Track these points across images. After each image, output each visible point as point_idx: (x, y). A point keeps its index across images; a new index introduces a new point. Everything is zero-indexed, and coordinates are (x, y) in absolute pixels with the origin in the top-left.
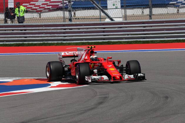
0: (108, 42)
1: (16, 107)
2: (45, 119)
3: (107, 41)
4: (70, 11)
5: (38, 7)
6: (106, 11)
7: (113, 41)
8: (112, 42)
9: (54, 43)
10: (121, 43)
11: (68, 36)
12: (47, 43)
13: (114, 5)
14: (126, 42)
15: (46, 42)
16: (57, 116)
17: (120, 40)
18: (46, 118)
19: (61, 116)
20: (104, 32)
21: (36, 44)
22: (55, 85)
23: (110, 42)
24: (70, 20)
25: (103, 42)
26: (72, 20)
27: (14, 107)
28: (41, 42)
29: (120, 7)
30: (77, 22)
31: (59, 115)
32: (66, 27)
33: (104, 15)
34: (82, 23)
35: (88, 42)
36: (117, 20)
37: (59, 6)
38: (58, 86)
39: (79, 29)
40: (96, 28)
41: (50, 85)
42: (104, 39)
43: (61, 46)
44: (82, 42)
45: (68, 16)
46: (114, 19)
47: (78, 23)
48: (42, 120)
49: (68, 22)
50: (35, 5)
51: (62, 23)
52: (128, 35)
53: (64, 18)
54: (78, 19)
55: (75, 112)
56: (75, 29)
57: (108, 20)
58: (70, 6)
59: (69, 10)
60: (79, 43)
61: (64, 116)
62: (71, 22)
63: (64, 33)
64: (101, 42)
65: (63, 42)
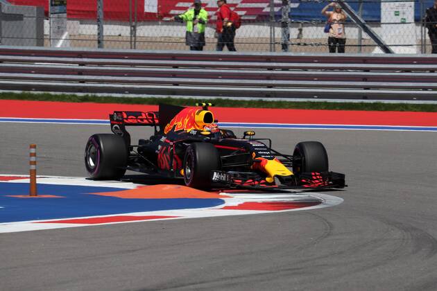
0: (374, 104)
1: (134, 251)
2: (198, 286)
3: (372, 101)
4: (284, 25)
5: (214, 12)
6: (375, 30)
7: (386, 101)
8: (384, 104)
9: (244, 101)
10: (405, 107)
11: (280, 86)
12: (225, 100)
13: (397, 14)
14: (418, 105)
15: (224, 98)
16: (226, 278)
17: (405, 102)
18: (201, 283)
19: (236, 281)
20: (365, 79)
22: (236, 204)
23: (380, 104)
24: (285, 47)
25: (362, 103)
26: (290, 47)
27: (129, 251)
28: (213, 98)
29: (413, 21)
30: (301, 51)
31: (232, 278)
32: (275, 64)
33: (369, 37)
34: (313, 55)
35: (326, 103)
36: (398, 52)
37: (264, 11)
38: (241, 207)
39: (305, 69)
40: (347, 69)
41: (223, 202)
42: (365, 97)
43: (259, 109)
44: (311, 102)
45: (280, 36)
46: (392, 49)
47: (303, 54)
48: (191, 287)
49: (279, 53)
50: (207, 6)
51: (263, 54)
52: (425, 89)
53: (273, 43)
54: (305, 45)
55: (270, 273)
56: (295, 69)
57: (378, 52)
58: (285, 14)
59: (283, 23)
60: (305, 103)
61: (244, 279)
62: (286, 51)
63: (268, 77)
64: (357, 103)
65: (265, 99)
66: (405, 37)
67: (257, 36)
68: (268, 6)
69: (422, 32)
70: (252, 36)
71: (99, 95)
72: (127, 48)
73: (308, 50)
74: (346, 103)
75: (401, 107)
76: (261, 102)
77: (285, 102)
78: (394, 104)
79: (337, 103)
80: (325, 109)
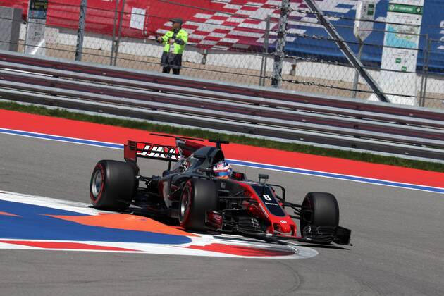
0: (364, 154)
1: (86, 282)
3: (361, 151)
4: (277, 59)
5: (204, 37)
6: (372, 73)
7: (376, 153)
8: (373, 155)
9: (225, 135)
10: (396, 161)
11: (265, 123)
12: (205, 131)
13: (398, 61)
14: (410, 161)
15: (203, 129)
17: (396, 155)
20: (356, 126)
21: (178, 128)
22: (203, 244)
23: (369, 154)
24: (275, 82)
25: (350, 152)
26: (281, 83)
27: (82, 282)
28: (192, 128)
29: (414, 71)
30: (292, 89)
32: (262, 99)
33: (365, 82)
34: (304, 94)
35: (312, 147)
36: (395, 101)
37: (258, 41)
38: (207, 248)
39: (294, 108)
40: (338, 113)
41: (190, 240)
42: (354, 145)
43: (240, 145)
44: (296, 144)
45: (272, 70)
46: (389, 98)
47: (293, 92)
49: (268, 88)
50: (198, 29)
51: (252, 87)
52: (419, 144)
53: (263, 76)
54: (297, 82)
56: (284, 107)
57: (373, 99)
58: (279, 47)
59: (276, 56)
60: (289, 144)
62: (276, 87)
63: (254, 113)
64: (345, 151)
65: (247, 135)
66: (404, 87)
67: (246, 67)
68: (263, 37)
69: (422, 83)
70: (241, 66)
71: (71, 110)
72: (106, 64)
73: (299, 88)
74: (333, 149)
75: (391, 161)
76: (243, 137)
77: (269, 141)
78: (384, 157)
79: (324, 148)
80: (310, 153)
